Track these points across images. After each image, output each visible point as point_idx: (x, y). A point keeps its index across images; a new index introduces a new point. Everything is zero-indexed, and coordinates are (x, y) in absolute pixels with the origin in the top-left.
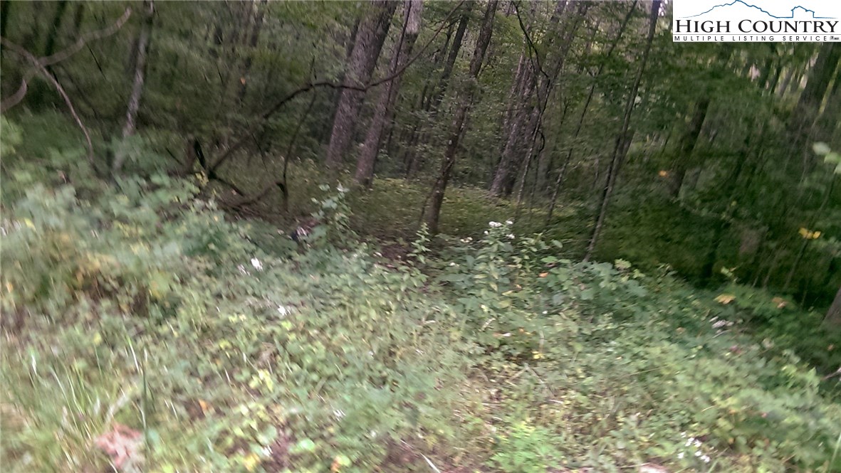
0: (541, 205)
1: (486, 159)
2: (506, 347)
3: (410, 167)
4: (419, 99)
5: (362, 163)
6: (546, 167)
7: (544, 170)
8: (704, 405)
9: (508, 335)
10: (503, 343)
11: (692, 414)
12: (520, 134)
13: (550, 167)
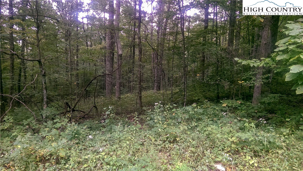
0: (169, 90)
1: (151, 81)
2: (169, 139)
3: (130, 90)
4: (128, 70)
5: (117, 93)
6: (167, 79)
7: (167, 80)
8: (227, 141)
9: (168, 135)
10: (167, 138)
11: (224, 145)
12: (158, 72)
13: (169, 79)
